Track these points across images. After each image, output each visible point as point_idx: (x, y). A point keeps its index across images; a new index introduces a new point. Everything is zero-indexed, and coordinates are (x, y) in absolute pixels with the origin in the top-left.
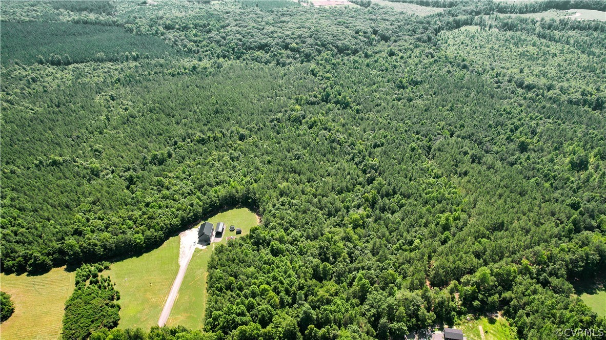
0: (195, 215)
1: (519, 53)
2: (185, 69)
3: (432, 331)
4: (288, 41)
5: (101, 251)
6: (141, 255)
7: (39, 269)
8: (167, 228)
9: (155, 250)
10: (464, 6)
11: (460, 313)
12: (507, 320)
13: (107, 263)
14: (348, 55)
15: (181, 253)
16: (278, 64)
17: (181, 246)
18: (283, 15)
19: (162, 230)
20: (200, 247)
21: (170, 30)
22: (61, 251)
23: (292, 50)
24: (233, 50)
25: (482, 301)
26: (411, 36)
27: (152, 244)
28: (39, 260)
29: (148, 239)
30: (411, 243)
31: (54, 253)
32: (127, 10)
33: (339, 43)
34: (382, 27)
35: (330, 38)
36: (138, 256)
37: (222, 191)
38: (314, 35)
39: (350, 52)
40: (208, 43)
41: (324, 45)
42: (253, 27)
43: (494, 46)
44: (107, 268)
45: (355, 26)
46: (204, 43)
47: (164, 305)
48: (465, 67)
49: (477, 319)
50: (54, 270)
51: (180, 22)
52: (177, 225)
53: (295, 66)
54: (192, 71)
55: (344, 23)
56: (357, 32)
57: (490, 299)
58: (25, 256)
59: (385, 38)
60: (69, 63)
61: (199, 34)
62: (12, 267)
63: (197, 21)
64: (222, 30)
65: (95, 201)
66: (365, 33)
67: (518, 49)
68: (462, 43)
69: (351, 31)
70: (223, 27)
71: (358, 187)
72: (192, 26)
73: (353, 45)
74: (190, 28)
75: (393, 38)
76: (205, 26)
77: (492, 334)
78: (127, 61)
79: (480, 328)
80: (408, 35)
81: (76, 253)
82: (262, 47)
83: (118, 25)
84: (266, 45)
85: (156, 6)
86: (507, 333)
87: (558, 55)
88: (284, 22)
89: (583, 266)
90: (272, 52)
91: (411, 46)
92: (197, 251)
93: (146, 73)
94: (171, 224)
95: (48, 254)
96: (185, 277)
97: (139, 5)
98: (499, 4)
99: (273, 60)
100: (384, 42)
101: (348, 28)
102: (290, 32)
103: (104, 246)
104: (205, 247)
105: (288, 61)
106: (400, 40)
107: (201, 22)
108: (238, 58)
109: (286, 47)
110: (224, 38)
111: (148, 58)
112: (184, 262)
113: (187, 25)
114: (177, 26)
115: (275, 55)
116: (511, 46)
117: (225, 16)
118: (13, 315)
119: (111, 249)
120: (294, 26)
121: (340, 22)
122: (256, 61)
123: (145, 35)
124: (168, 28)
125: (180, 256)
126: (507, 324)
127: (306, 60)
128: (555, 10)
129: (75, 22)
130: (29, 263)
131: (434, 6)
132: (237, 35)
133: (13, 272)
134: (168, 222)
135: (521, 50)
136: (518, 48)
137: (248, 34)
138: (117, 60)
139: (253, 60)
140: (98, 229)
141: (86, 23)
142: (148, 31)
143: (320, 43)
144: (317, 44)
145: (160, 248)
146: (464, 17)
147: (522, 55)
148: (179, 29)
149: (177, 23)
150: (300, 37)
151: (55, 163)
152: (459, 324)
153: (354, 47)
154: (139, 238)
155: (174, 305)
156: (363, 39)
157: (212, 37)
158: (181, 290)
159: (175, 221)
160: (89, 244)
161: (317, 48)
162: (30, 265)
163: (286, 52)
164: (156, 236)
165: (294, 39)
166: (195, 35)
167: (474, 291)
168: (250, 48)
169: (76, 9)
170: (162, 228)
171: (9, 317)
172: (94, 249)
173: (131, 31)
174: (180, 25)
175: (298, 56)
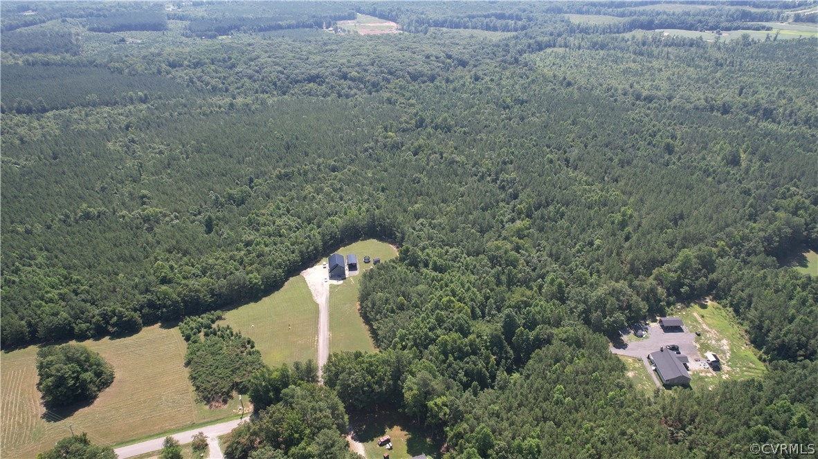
0: (316, 249)
1: (621, 70)
2: (220, 107)
3: (646, 324)
4: (345, 69)
5: (209, 299)
6: (260, 300)
7: (127, 328)
8: (286, 265)
9: (276, 293)
10: (540, 28)
11: (669, 304)
12: (718, 303)
13: (219, 312)
14: (424, 82)
15: (313, 292)
16: (340, 96)
17: (309, 285)
18: (325, 44)
19: (281, 268)
20: (335, 282)
21: (177, 68)
22: (151, 304)
23: (353, 79)
24: (275, 84)
25: (690, 286)
26: (492, 59)
27: (273, 286)
28: (126, 317)
29: (267, 278)
30: (591, 244)
31: (142, 307)
32: (99, 49)
33: (411, 69)
34: (455, 51)
35: (397, 64)
36: (256, 301)
37: (340, 221)
38: (377, 62)
39: (426, 78)
40: (237, 79)
41: (391, 73)
42: (294, 57)
43: (592, 65)
44: (219, 318)
45: (424, 51)
46: (232, 78)
47: (317, 346)
48: (569, 84)
49: (688, 307)
50: (145, 329)
51: (189, 58)
52: (297, 262)
53: (362, 97)
54: (230, 109)
55: (408, 48)
56: (428, 57)
57: (698, 283)
58: (103, 313)
59: (463, 64)
60: (44, 110)
61: (220, 69)
62: (86, 331)
63: (214, 55)
64: (252, 63)
65: (170, 249)
66: (437, 58)
67: (619, 67)
68: (554, 64)
69: (420, 56)
70: (252, 60)
71: (501, 204)
72: (207, 61)
73: (428, 70)
74: (205, 63)
75: (471, 62)
76: (224, 60)
77: (709, 317)
78: (132, 103)
79: (695, 314)
80: (489, 58)
81: (175, 303)
82: (312, 79)
83: (96, 66)
84: (318, 76)
85: (142, 44)
86: (724, 314)
87: (663, 70)
88: (331, 50)
89: (778, 242)
90: (328, 83)
91: (497, 69)
92: (332, 287)
93: (167, 114)
94: (289, 260)
95: (135, 310)
96: (331, 315)
97: (115, 43)
98: (579, 25)
99: (332, 92)
100: (462, 67)
101: (414, 53)
102: (345, 60)
103: (212, 292)
104: (341, 282)
105: (352, 92)
106: (480, 64)
107: (219, 56)
108: (284, 93)
109: (345, 77)
110: (257, 72)
111: (160, 98)
112: (322, 299)
113: (201, 59)
114: (186, 63)
115: (333, 87)
116: (610, 64)
117: (250, 48)
118: (115, 380)
119: (219, 295)
120: (346, 54)
121: (402, 48)
122: (310, 95)
123: (142, 74)
124: (173, 65)
125: (314, 294)
126: (720, 307)
127: (374, 90)
128: (640, 30)
129: (29, 64)
130: (111, 322)
131: (503, 31)
132: (276, 67)
133: (89, 338)
134: (286, 258)
135: (622, 67)
136: (618, 65)
137: (290, 65)
138: (116, 103)
139: (305, 94)
140: (194, 274)
141: (47, 64)
142: (146, 69)
143: (386, 71)
144: (382, 72)
145: (282, 289)
146: (546, 39)
147: (625, 72)
148: (189, 66)
149: (186, 59)
150: (359, 65)
151: (87, 216)
152: (672, 314)
153: (429, 72)
154: (256, 278)
155: (330, 343)
156: (436, 64)
157: (241, 72)
158: (331, 328)
159: (295, 257)
160: (190, 291)
161: (383, 77)
162: (113, 326)
163: (345, 83)
164: (275, 274)
165: (352, 67)
166: (216, 71)
167: (679, 277)
168: (297, 82)
169: (21, 50)
170: (280, 265)
171: (111, 383)
172: (198, 296)
173: (120, 71)
174: (190, 61)
175: (362, 86)
